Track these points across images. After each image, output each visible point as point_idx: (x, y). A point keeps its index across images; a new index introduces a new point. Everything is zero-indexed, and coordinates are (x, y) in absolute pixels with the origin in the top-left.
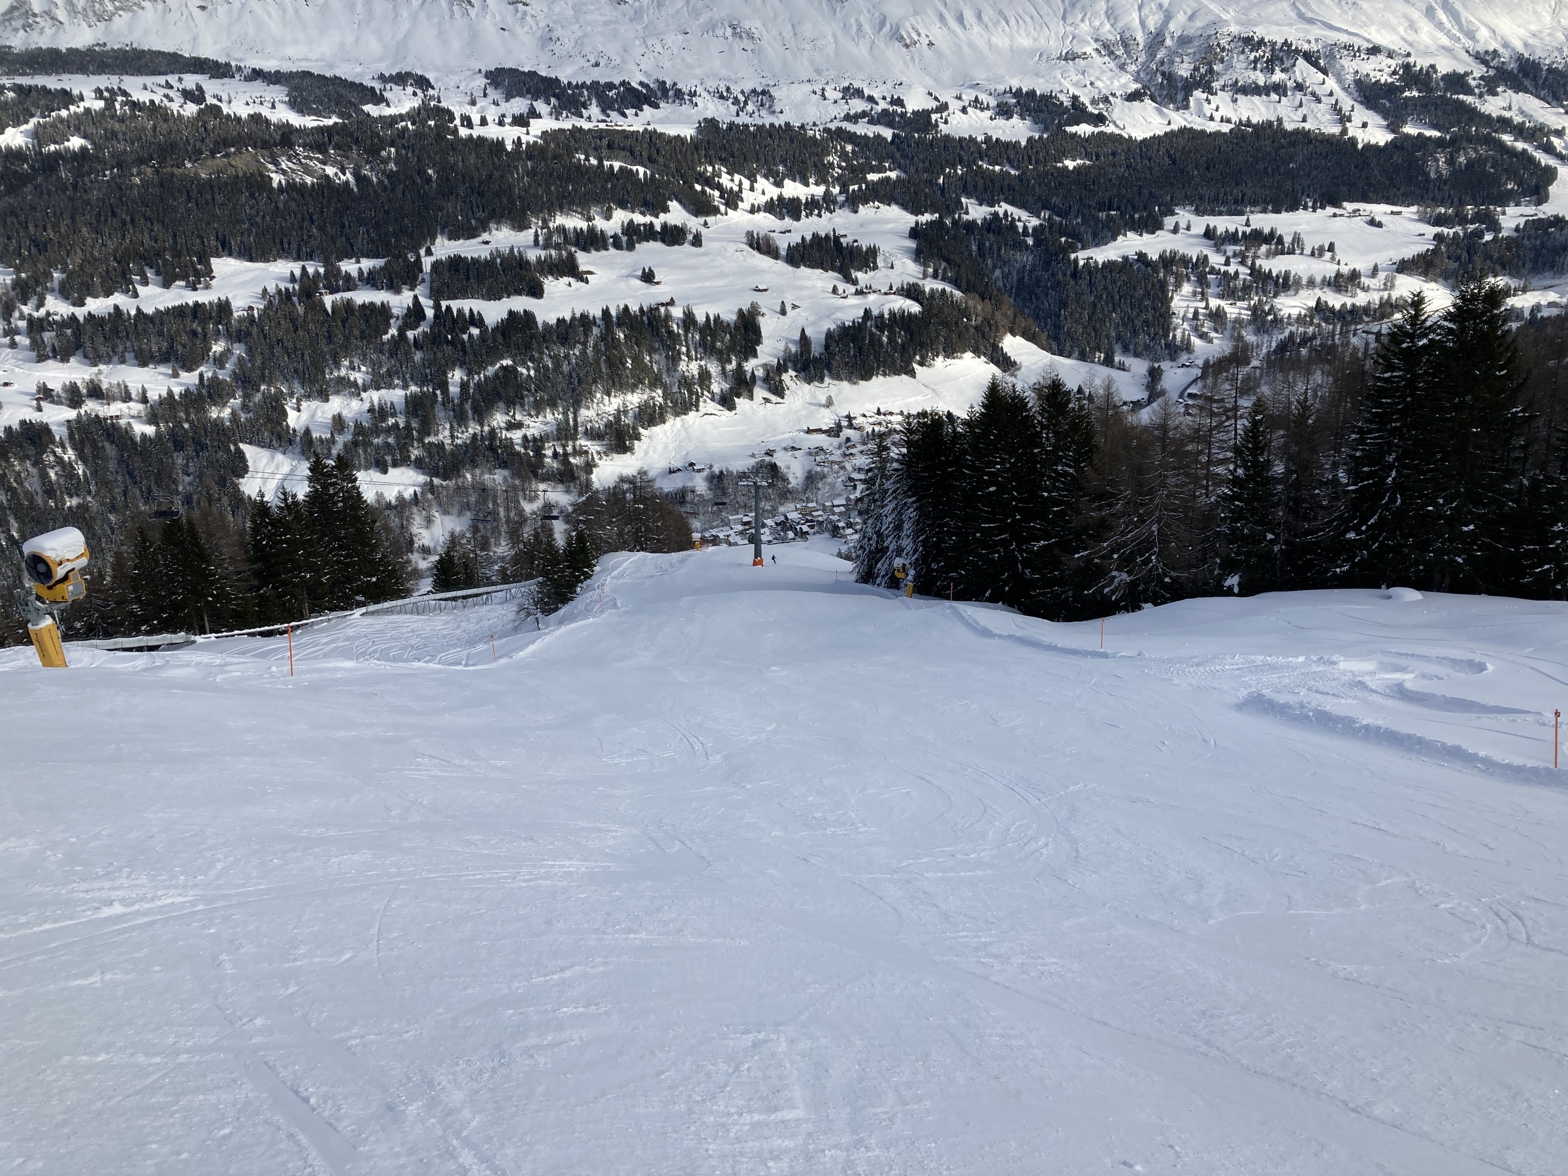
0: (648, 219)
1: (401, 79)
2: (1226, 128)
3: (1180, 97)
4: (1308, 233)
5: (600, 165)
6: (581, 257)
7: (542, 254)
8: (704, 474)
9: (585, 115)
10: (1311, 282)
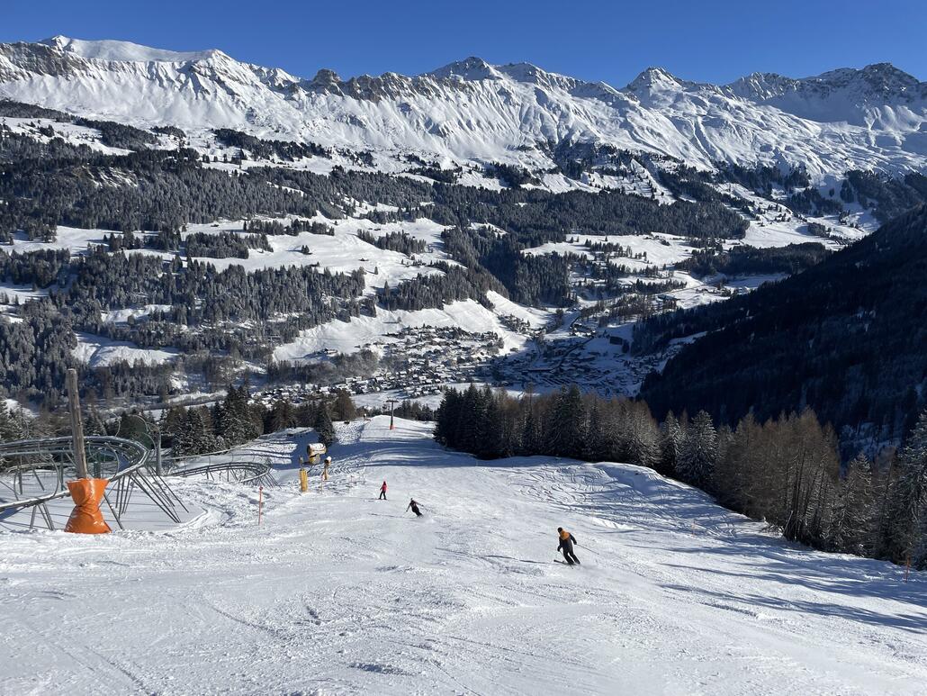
0: (305, 219)
1: (167, 130)
2: (597, 190)
3: (577, 173)
4: (635, 246)
5: (280, 188)
6: (269, 238)
7: (249, 235)
8: (333, 355)
9: (271, 158)
10: (635, 271)
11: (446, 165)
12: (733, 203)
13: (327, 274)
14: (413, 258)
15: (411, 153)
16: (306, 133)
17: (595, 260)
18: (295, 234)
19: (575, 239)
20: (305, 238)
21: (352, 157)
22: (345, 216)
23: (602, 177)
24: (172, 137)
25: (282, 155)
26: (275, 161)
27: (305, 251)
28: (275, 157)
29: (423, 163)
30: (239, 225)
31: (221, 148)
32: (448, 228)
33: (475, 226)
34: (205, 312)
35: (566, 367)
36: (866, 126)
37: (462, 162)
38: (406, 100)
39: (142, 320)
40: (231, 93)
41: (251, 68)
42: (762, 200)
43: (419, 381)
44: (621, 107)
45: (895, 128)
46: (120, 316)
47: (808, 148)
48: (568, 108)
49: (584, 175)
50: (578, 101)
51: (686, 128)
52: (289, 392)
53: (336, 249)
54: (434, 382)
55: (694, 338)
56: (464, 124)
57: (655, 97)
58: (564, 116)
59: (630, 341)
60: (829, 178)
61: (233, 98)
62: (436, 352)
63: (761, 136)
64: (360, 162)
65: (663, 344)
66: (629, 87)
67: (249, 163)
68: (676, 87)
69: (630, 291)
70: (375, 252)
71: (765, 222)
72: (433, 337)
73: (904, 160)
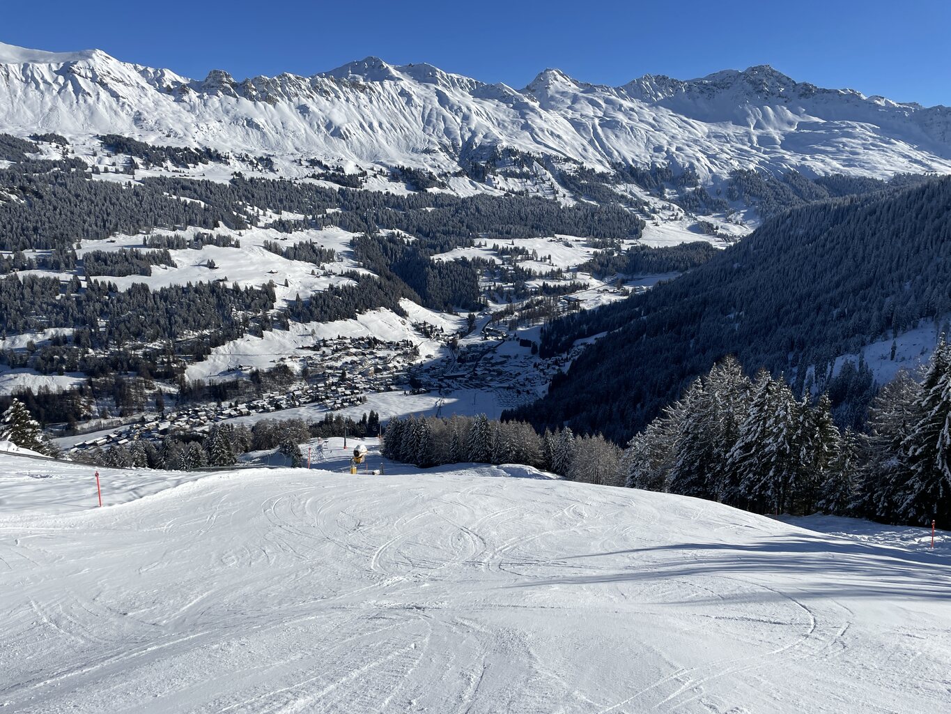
0: (208, 231)
1: (48, 138)
2: (502, 194)
3: (481, 175)
4: (541, 249)
5: (178, 199)
6: (172, 252)
7: (150, 250)
8: (248, 372)
9: (164, 165)
10: (541, 273)
11: (350, 169)
12: (629, 203)
13: (236, 289)
14: (323, 268)
15: (313, 158)
16: (200, 137)
17: (503, 264)
18: (199, 248)
19: (483, 244)
20: (210, 251)
21: (251, 163)
22: (249, 226)
23: (506, 180)
24: (54, 145)
25: (176, 162)
26: (168, 170)
27: (211, 266)
28: (169, 164)
29: (326, 167)
30: (139, 239)
31: (109, 156)
32: (357, 235)
33: (383, 233)
34: (110, 333)
35: (479, 371)
36: (749, 126)
37: (366, 166)
38: (304, 101)
39: (43, 345)
40: (115, 95)
41: (135, 68)
42: (656, 200)
43: (337, 392)
44: (521, 108)
45: (775, 128)
46: (17, 341)
47: (697, 148)
48: (470, 110)
49: (488, 178)
50: (480, 103)
51: (584, 129)
52: (205, 411)
53: (242, 262)
54: (353, 393)
55: (596, 339)
56: (366, 126)
57: (552, 98)
58: (466, 118)
59: (539, 342)
60: (715, 178)
61: (118, 101)
62: (353, 362)
63: (654, 137)
64: (260, 167)
65: (568, 347)
66: (528, 88)
67: (142, 173)
68: (572, 88)
69: (536, 293)
70: (284, 263)
71: (660, 222)
72: (349, 348)
73: (782, 159)
